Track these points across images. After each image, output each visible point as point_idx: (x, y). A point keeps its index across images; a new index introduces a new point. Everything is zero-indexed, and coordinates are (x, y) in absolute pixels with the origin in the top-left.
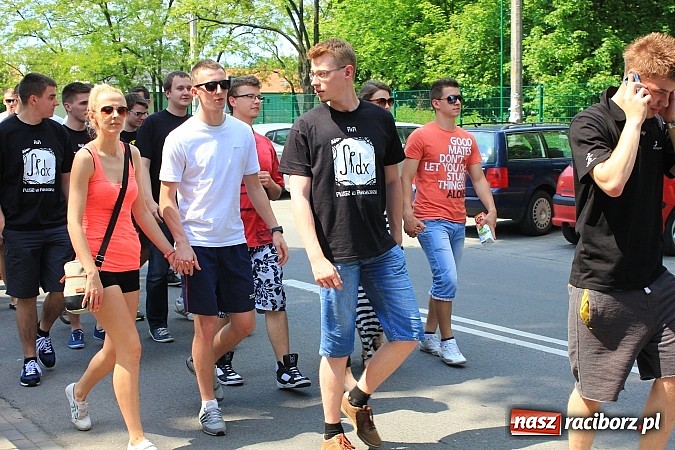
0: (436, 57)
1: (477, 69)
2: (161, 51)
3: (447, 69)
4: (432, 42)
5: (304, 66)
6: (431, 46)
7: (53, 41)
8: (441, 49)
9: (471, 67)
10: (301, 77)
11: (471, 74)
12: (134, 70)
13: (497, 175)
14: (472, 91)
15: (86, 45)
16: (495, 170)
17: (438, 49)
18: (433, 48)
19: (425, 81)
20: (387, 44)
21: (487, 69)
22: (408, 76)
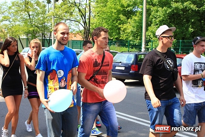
0: (124, 31)
1: (136, 35)
2: (45, 26)
3: (127, 35)
4: (122, 27)
5: (85, 33)
6: (122, 28)
7: (13, 22)
8: (125, 29)
9: (134, 35)
10: (84, 36)
11: (134, 37)
12: (36, 32)
13: (134, 67)
14: (134, 42)
15: (22, 24)
16: (134, 66)
17: (124, 29)
18: (123, 29)
19: (121, 38)
20: (110, 27)
21: (139, 36)
22: (116, 37)
